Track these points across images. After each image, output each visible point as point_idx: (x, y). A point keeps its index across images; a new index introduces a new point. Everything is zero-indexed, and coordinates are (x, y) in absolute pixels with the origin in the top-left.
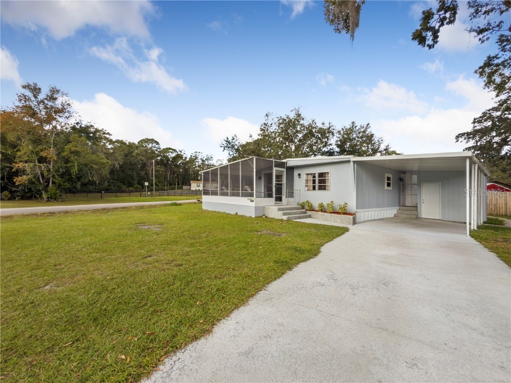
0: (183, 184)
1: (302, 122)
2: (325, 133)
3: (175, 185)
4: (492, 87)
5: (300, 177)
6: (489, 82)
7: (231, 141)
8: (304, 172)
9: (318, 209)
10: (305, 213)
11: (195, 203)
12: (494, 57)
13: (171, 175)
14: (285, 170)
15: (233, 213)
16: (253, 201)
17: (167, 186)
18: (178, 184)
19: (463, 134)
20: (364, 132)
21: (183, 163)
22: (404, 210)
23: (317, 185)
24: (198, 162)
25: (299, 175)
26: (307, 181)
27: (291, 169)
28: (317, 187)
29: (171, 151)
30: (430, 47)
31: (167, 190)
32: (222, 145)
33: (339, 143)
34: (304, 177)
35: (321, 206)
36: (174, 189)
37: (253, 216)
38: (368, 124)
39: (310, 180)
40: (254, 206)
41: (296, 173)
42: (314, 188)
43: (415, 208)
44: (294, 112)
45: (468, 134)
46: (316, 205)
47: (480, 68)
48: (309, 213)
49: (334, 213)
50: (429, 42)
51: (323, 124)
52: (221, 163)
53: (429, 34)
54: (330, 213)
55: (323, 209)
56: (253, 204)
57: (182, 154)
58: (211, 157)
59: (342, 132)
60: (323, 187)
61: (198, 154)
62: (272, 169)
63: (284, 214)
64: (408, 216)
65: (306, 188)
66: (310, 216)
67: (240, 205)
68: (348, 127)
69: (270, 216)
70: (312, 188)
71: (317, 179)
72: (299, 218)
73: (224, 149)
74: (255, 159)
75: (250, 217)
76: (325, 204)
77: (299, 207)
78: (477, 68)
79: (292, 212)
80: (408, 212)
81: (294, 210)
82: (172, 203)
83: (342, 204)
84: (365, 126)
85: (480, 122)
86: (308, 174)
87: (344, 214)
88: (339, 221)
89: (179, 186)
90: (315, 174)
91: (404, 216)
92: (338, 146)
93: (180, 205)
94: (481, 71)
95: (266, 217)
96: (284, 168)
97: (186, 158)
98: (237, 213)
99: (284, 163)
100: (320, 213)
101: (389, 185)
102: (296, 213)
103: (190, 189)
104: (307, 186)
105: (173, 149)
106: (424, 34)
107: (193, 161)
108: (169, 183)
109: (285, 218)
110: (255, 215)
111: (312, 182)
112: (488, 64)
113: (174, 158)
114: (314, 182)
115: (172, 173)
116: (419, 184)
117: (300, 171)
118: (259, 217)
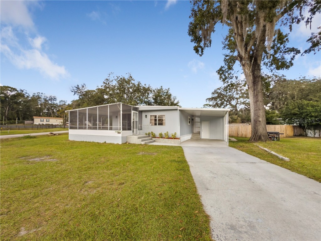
0: (24, 119)
1: (133, 82)
2: (147, 90)
3: (16, 120)
4: (222, 80)
5: (146, 117)
6: (221, 78)
7: (81, 88)
8: (149, 115)
9: (158, 136)
10: (152, 139)
11: (48, 135)
12: (223, 67)
13: (10, 111)
14: (138, 112)
15: (102, 141)
16: (120, 133)
17: (5, 120)
18: (19, 119)
19: (208, 99)
20: (167, 92)
21: (24, 102)
22: (194, 135)
23: (157, 122)
24: (41, 101)
25: (146, 116)
26: (151, 120)
27: (141, 112)
28: (157, 124)
29: (10, 89)
30: (201, 55)
31: (5, 124)
32: (73, 91)
33: (154, 97)
34: (149, 117)
35: (161, 134)
36: (15, 123)
37: (120, 143)
38: (169, 88)
39: (153, 119)
40: (121, 136)
41: (144, 114)
42: (156, 124)
43: (199, 134)
44: (128, 75)
45: (210, 99)
46: (157, 134)
47: (218, 70)
48: (154, 139)
49: (168, 138)
50: (200, 53)
51: (145, 85)
52: (64, 103)
53: (200, 49)
54: (167, 138)
55: (161, 136)
56: (120, 135)
57: (24, 93)
58: (55, 98)
59: (155, 91)
60: (161, 124)
61: (40, 94)
62: (131, 111)
63: (142, 141)
64: (197, 138)
65: (151, 124)
66: (155, 141)
67: (109, 136)
68: (159, 89)
69: (132, 142)
70: (154, 124)
71: (157, 119)
72: (150, 142)
73: (75, 94)
74: (121, 105)
75: (117, 144)
76: (163, 133)
77: (148, 136)
78: (217, 70)
79: (146, 139)
80: (196, 136)
81: (145, 138)
82: (25, 136)
83: (174, 133)
84: (168, 89)
85: (214, 94)
86: (151, 116)
87: (175, 139)
88: (173, 143)
89: (20, 121)
90: (156, 116)
91: (195, 138)
92: (154, 99)
93: (34, 137)
94: (218, 72)
95: (129, 143)
96: (137, 111)
97: (28, 97)
98: (105, 142)
99: (137, 108)
100: (160, 139)
101: (189, 123)
102: (147, 140)
103: (33, 124)
104: (151, 123)
105: (12, 88)
106: (198, 48)
107: (36, 100)
108: (7, 118)
109: (143, 143)
110: (122, 142)
111: (154, 120)
112: (221, 70)
113: (14, 96)
114: (155, 120)
115: (10, 109)
116: (201, 122)
117: (146, 114)
118: (124, 143)
